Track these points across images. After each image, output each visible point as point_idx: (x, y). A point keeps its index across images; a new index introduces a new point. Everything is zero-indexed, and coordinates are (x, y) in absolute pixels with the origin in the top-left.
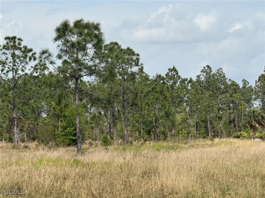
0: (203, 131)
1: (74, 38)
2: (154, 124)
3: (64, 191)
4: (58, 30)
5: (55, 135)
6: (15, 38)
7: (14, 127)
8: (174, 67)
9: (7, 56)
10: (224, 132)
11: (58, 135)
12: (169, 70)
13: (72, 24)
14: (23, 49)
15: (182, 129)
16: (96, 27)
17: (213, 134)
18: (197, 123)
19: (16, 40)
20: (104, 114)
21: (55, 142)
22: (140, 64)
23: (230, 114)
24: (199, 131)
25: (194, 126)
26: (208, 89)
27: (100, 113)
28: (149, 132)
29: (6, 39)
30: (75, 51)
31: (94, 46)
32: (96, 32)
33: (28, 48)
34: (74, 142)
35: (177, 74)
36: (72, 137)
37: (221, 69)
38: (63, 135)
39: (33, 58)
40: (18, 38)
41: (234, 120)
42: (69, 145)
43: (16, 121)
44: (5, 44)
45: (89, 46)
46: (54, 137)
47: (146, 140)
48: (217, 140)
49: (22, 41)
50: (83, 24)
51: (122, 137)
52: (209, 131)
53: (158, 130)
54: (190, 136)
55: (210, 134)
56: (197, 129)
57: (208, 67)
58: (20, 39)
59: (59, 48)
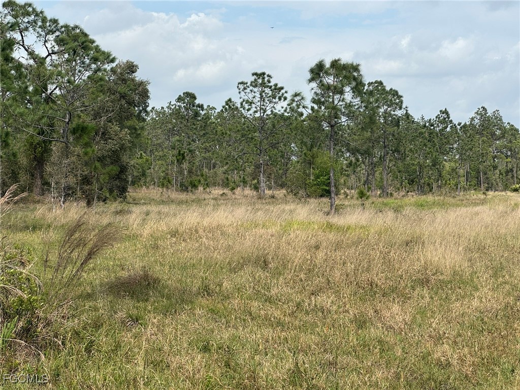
0: (474, 182)
1: (330, 80)
2: (418, 173)
3: (315, 265)
4: (312, 71)
5: (306, 184)
6: (264, 74)
7: (260, 175)
8: (446, 109)
9: (255, 94)
10: (500, 184)
11: (309, 184)
12: (441, 111)
13: (328, 65)
14: (273, 87)
15: (450, 179)
16: (356, 68)
17: (486, 185)
18: (467, 172)
19: (265, 76)
20: (362, 160)
21: (306, 191)
22: (404, 106)
23: (507, 162)
24: (470, 182)
25: (464, 176)
26: (481, 134)
27: (358, 160)
28: (411, 182)
29: (253, 74)
30: (331, 94)
31: (352, 89)
32: (355, 74)
33: (279, 86)
34: (327, 193)
35: (449, 118)
36: (325, 187)
37: (498, 111)
38: (315, 185)
39: (283, 98)
40: (267, 74)
41: (512, 170)
42: (321, 196)
43: (262, 168)
44: (253, 80)
45: (347, 89)
46: (305, 186)
47: (408, 192)
48: (491, 193)
49: (271, 78)
50: (341, 64)
51: (382, 188)
52: (482, 183)
53: (422, 181)
54: (459, 188)
55: (482, 185)
56: (467, 180)
57: (483, 108)
58: (269, 76)
59: (313, 91)
